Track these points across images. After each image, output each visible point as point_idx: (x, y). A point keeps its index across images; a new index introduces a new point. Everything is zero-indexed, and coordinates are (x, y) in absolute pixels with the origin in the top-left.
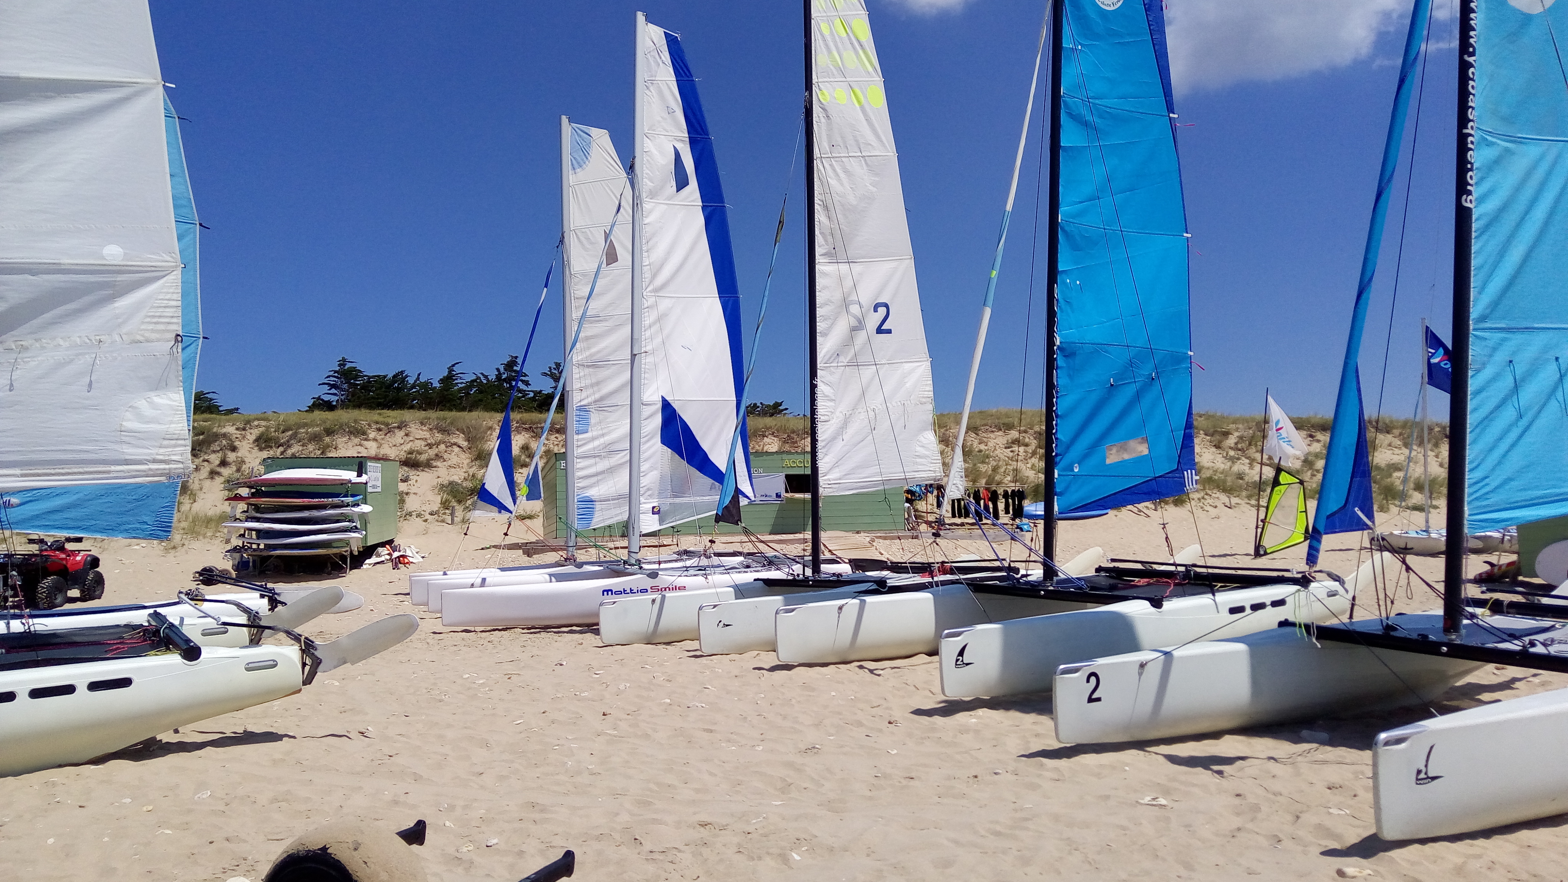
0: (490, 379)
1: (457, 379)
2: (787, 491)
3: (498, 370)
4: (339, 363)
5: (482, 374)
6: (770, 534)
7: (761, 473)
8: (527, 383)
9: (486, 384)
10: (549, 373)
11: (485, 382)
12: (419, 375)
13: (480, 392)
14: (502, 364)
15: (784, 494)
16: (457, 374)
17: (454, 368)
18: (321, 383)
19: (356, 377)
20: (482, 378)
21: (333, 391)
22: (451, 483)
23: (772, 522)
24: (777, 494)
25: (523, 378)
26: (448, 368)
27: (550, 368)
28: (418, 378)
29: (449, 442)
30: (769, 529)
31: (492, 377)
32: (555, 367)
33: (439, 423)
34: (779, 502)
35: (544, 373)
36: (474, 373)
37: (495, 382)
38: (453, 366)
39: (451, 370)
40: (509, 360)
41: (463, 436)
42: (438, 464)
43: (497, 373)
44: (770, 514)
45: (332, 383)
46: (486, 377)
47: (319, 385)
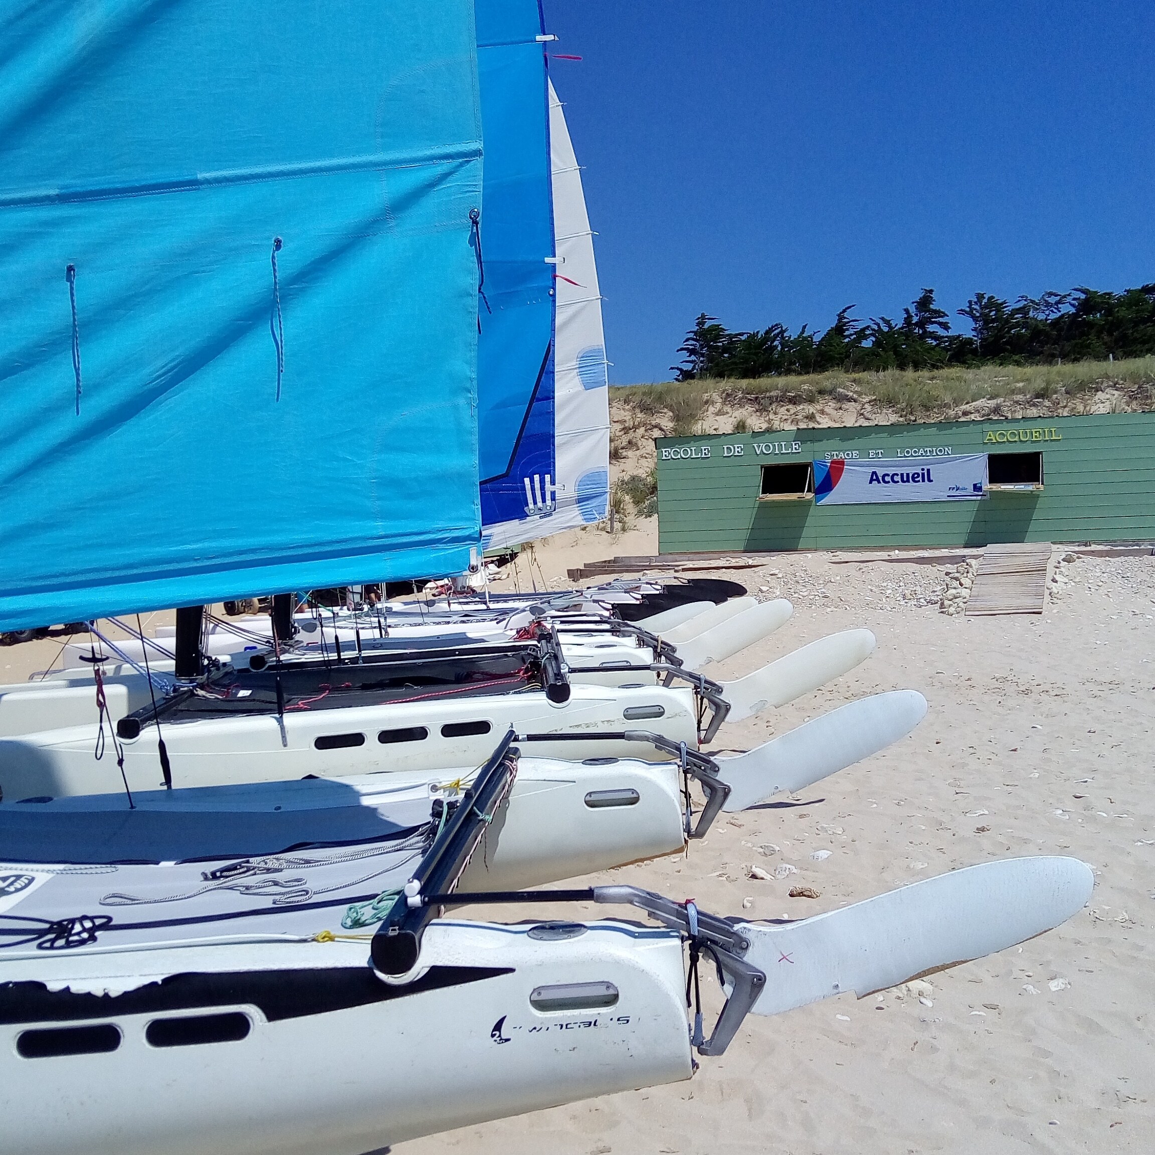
0: (893, 325)
1: (847, 330)
2: (992, 480)
3: (907, 311)
4: (697, 321)
5: (882, 319)
6: (965, 547)
7: (948, 454)
8: (945, 326)
9: (888, 332)
10: (968, 309)
11: (886, 329)
12: (804, 327)
13: (877, 344)
14: (913, 303)
15: (987, 486)
16: (849, 322)
17: (845, 315)
18: (679, 348)
19: (717, 337)
20: (882, 325)
21: (693, 358)
22: (633, 478)
23: (967, 528)
24: (975, 485)
25: (941, 320)
26: (839, 315)
27: (970, 302)
28: (803, 332)
29: (650, 424)
30: (963, 539)
31: (898, 322)
32: (976, 300)
33: (642, 400)
34: (979, 498)
35: (962, 310)
36: (871, 319)
37: (902, 328)
38: (844, 311)
39: (841, 317)
40: (921, 296)
41: (671, 414)
42: (630, 453)
43: (906, 316)
44: (966, 516)
45: (691, 347)
46: (887, 322)
47: (678, 351)
